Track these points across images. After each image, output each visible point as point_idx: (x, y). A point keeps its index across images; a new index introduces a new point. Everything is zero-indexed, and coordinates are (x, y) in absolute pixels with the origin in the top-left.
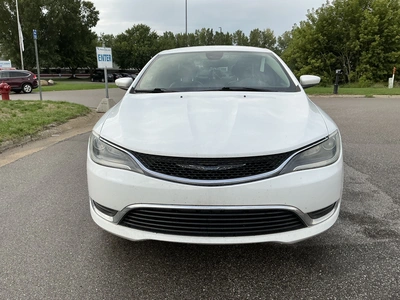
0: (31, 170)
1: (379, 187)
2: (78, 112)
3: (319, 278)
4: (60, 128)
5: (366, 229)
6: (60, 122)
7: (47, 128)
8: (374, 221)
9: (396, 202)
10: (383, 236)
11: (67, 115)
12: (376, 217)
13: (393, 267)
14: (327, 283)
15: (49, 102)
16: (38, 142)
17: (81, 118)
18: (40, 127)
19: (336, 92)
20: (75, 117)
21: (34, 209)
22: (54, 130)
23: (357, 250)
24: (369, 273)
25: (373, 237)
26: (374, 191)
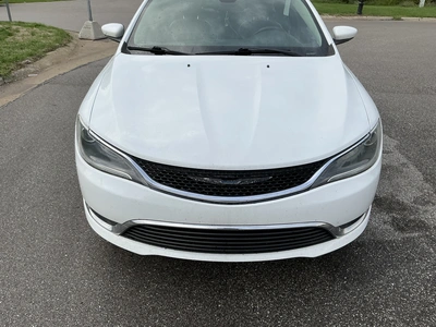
0: (8, 130)
1: (409, 158)
2: (57, 41)
3: (344, 287)
4: (37, 65)
5: (394, 219)
6: (37, 57)
7: (22, 66)
8: (403, 207)
9: (426, 180)
10: (413, 229)
11: (44, 46)
12: (405, 201)
13: (423, 271)
14: (353, 294)
15: (20, 23)
16: (12, 85)
17: (61, 50)
18: (12, 66)
19: (360, 12)
20: (53, 49)
21: (17, 190)
22: (30, 68)
23: (385, 249)
24: (396, 281)
25: (402, 230)
26: (404, 165)
